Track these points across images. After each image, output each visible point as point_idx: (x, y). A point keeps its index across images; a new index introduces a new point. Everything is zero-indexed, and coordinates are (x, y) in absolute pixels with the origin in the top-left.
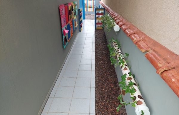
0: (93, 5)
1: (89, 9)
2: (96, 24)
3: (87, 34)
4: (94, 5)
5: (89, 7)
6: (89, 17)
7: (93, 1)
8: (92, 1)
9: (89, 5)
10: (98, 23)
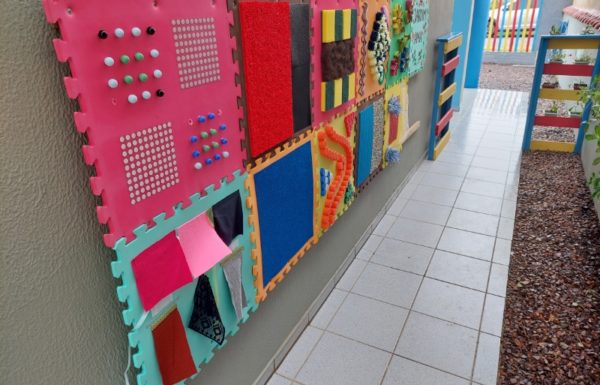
0: (528, 25)
1: (506, 41)
2: (533, 120)
3: (470, 166)
4: (534, 25)
5: (507, 33)
6: (502, 77)
7: (531, 11)
8: (525, 11)
9: (508, 26)
10: (550, 120)
